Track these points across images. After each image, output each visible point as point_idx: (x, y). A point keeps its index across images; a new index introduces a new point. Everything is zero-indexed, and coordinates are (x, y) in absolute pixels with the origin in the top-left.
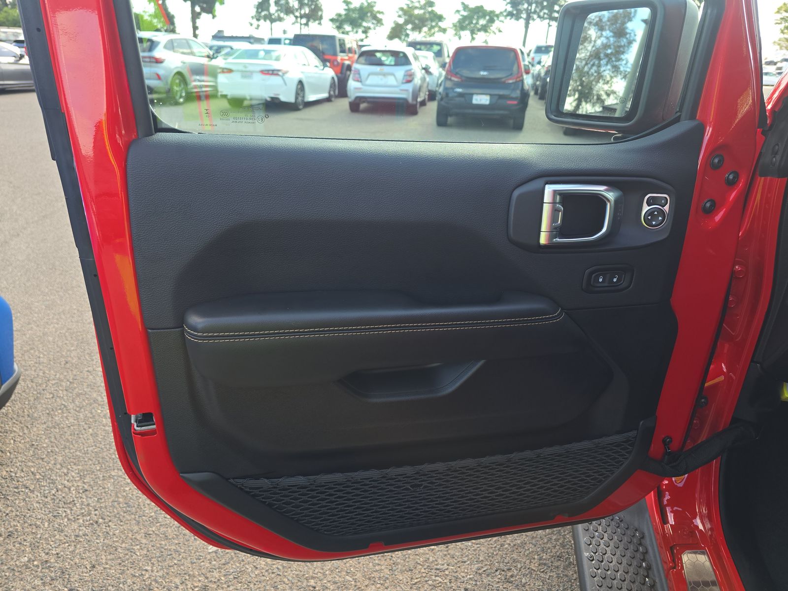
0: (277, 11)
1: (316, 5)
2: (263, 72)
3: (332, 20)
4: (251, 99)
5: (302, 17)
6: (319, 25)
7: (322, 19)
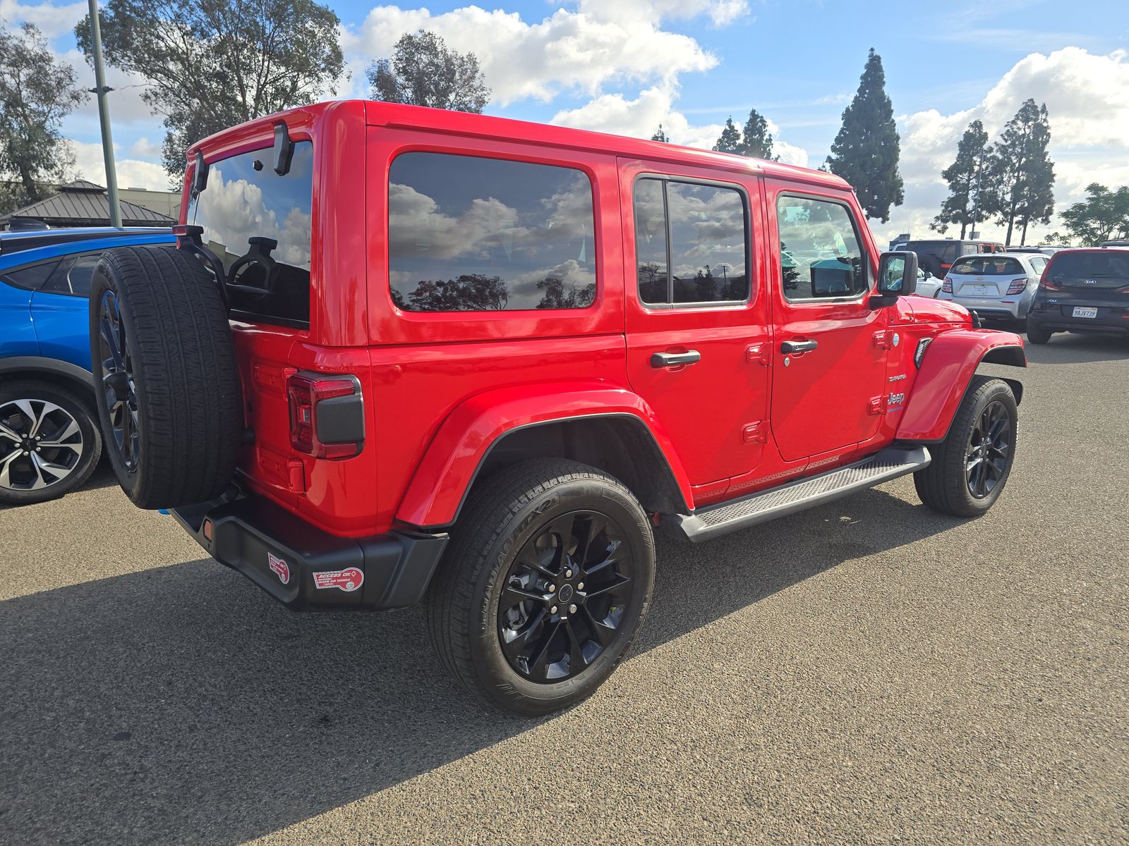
0: (976, 208)
1: (1042, 196)
3: (1066, 215)
5: (1015, 213)
6: (1043, 224)
7: (1051, 214)
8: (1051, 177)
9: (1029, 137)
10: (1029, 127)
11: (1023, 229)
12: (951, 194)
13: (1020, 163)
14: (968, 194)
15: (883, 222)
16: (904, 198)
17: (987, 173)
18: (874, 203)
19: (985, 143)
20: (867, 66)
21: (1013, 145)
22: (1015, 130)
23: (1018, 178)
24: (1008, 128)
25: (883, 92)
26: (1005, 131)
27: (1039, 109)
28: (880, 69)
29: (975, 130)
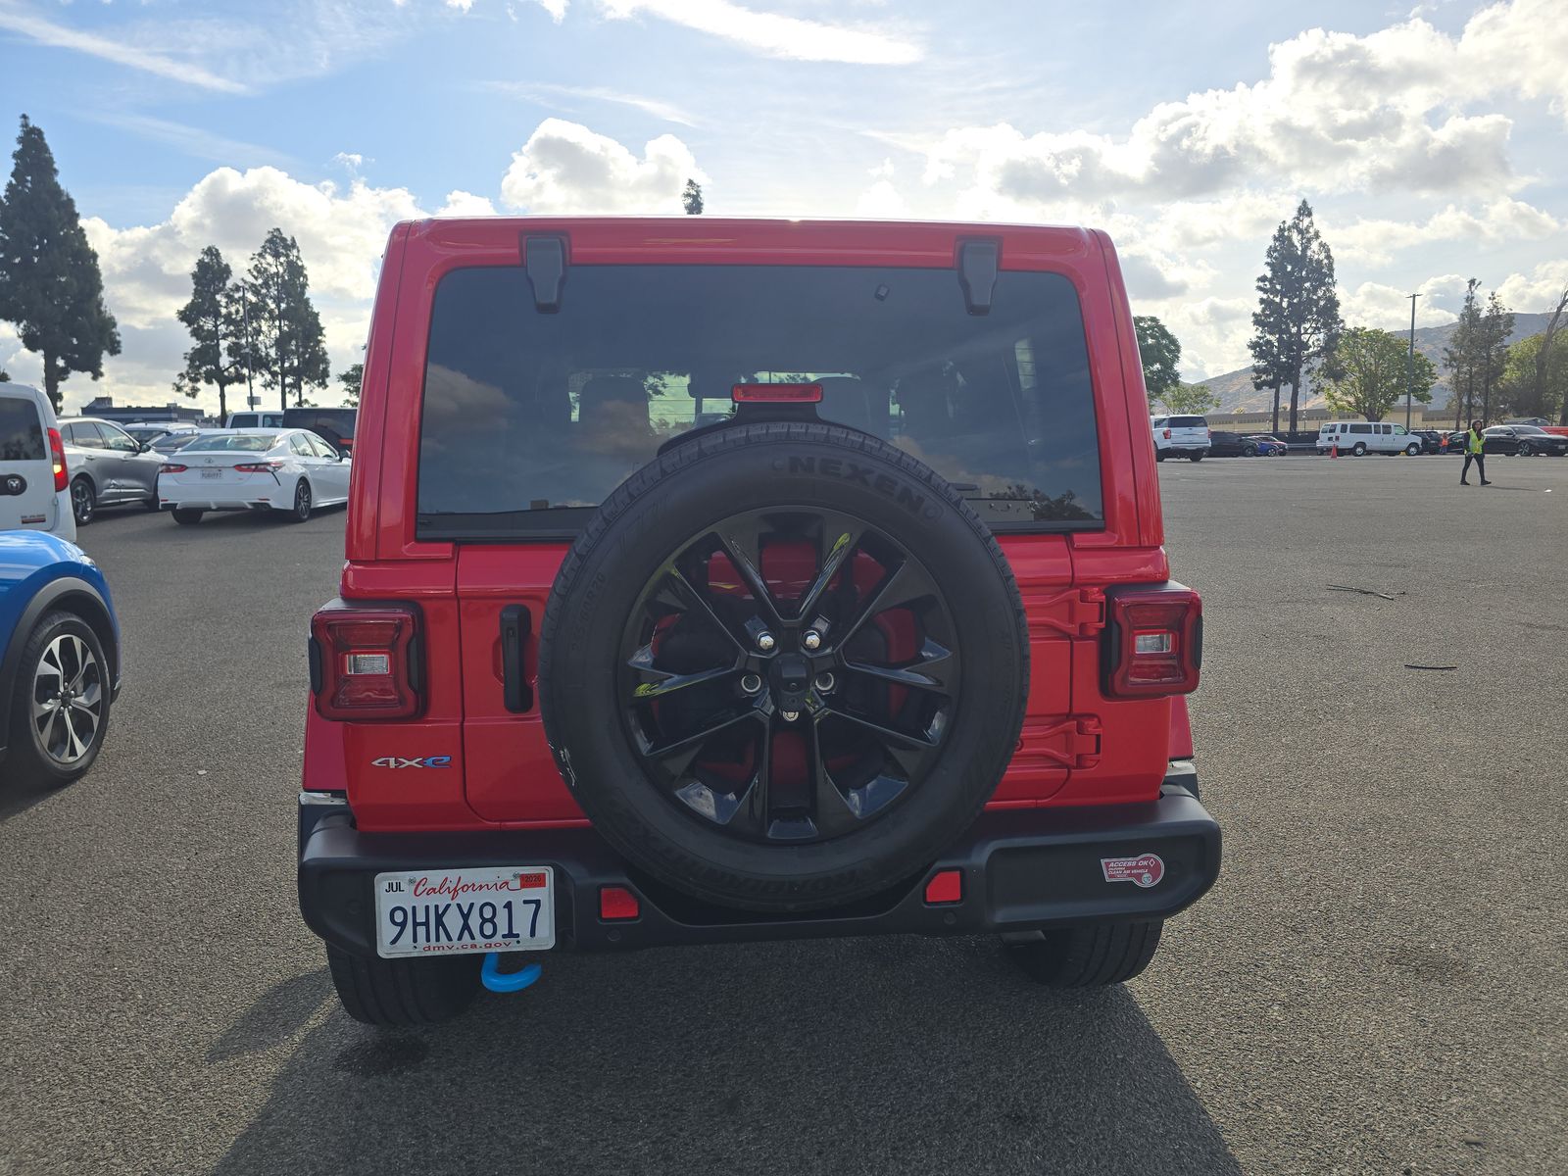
0: (233, 364)
1: (314, 354)
2: (239, 467)
3: (346, 378)
4: (219, 509)
5: (285, 373)
6: (321, 389)
7: (328, 376)
8: (320, 330)
9: (283, 277)
10: (281, 264)
11: (297, 394)
12: (195, 343)
13: (279, 310)
14: (218, 345)
15: (95, 378)
16: (122, 344)
17: (239, 318)
18: (75, 349)
19: (228, 278)
20: (21, 140)
21: (266, 284)
22: (265, 266)
23: (280, 327)
24: (256, 262)
25: (56, 185)
26: (253, 266)
27: (289, 242)
28: (45, 149)
29: (212, 260)
